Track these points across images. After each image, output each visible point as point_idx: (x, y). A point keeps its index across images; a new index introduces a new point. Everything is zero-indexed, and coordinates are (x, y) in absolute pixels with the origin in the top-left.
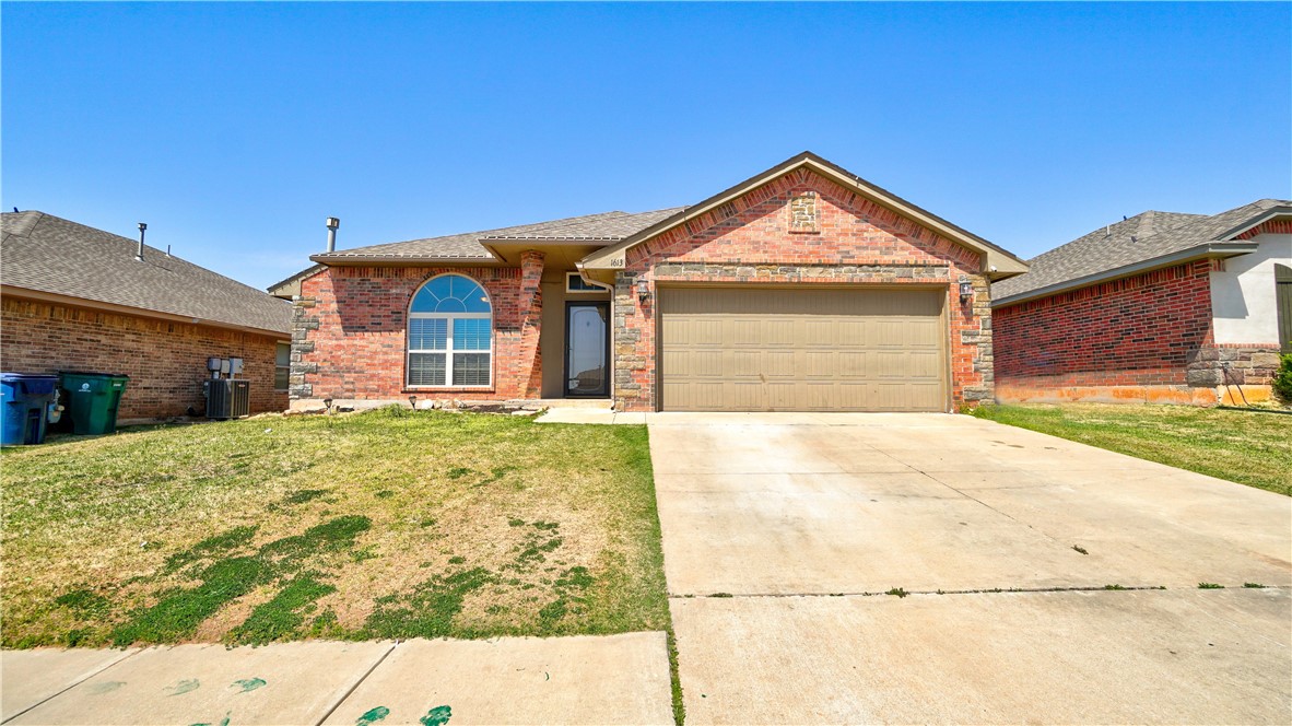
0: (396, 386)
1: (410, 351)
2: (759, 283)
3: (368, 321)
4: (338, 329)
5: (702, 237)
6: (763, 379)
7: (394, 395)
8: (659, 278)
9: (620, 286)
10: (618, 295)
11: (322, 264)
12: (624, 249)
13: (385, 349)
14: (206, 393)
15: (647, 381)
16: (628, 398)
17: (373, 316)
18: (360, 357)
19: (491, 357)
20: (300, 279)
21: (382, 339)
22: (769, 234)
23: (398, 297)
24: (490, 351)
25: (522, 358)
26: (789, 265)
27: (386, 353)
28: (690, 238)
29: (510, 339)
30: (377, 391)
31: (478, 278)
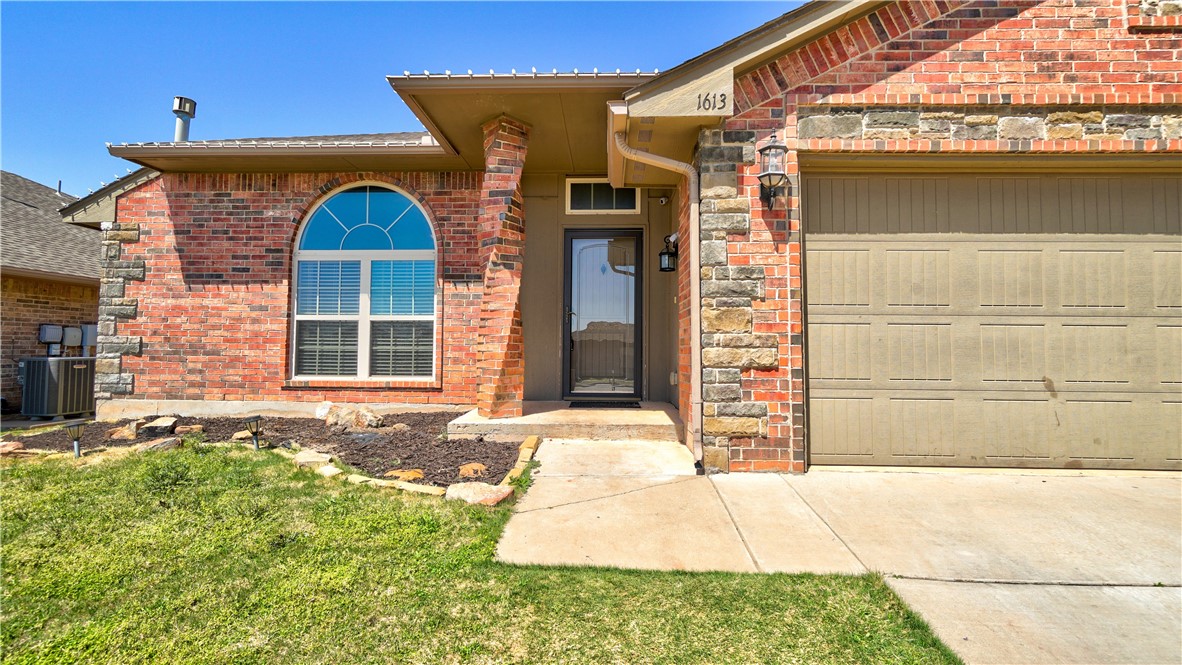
0: (272, 378)
1: (298, 317)
2: (1055, 155)
3: (228, 264)
4: (175, 277)
5: (912, 46)
6: (1050, 388)
7: (269, 392)
8: (807, 145)
9: (712, 165)
10: (710, 186)
11: (148, 166)
12: (728, 70)
13: (254, 314)
14: (21, 380)
15: (781, 397)
16: (737, 437)
17: (234, 257)
18: (214, 327)
19: (435, 327)
20: (114, 194)
21: (250, 296)
22: (1077, 34)
23: (277, 223)
24: (434, 318)
25: (484, 330)
26: (1133, 108)
27: (255, 321)
28: (882, 47)
29: (467, 297)
30: (242, 386)
31: (412, 190)
